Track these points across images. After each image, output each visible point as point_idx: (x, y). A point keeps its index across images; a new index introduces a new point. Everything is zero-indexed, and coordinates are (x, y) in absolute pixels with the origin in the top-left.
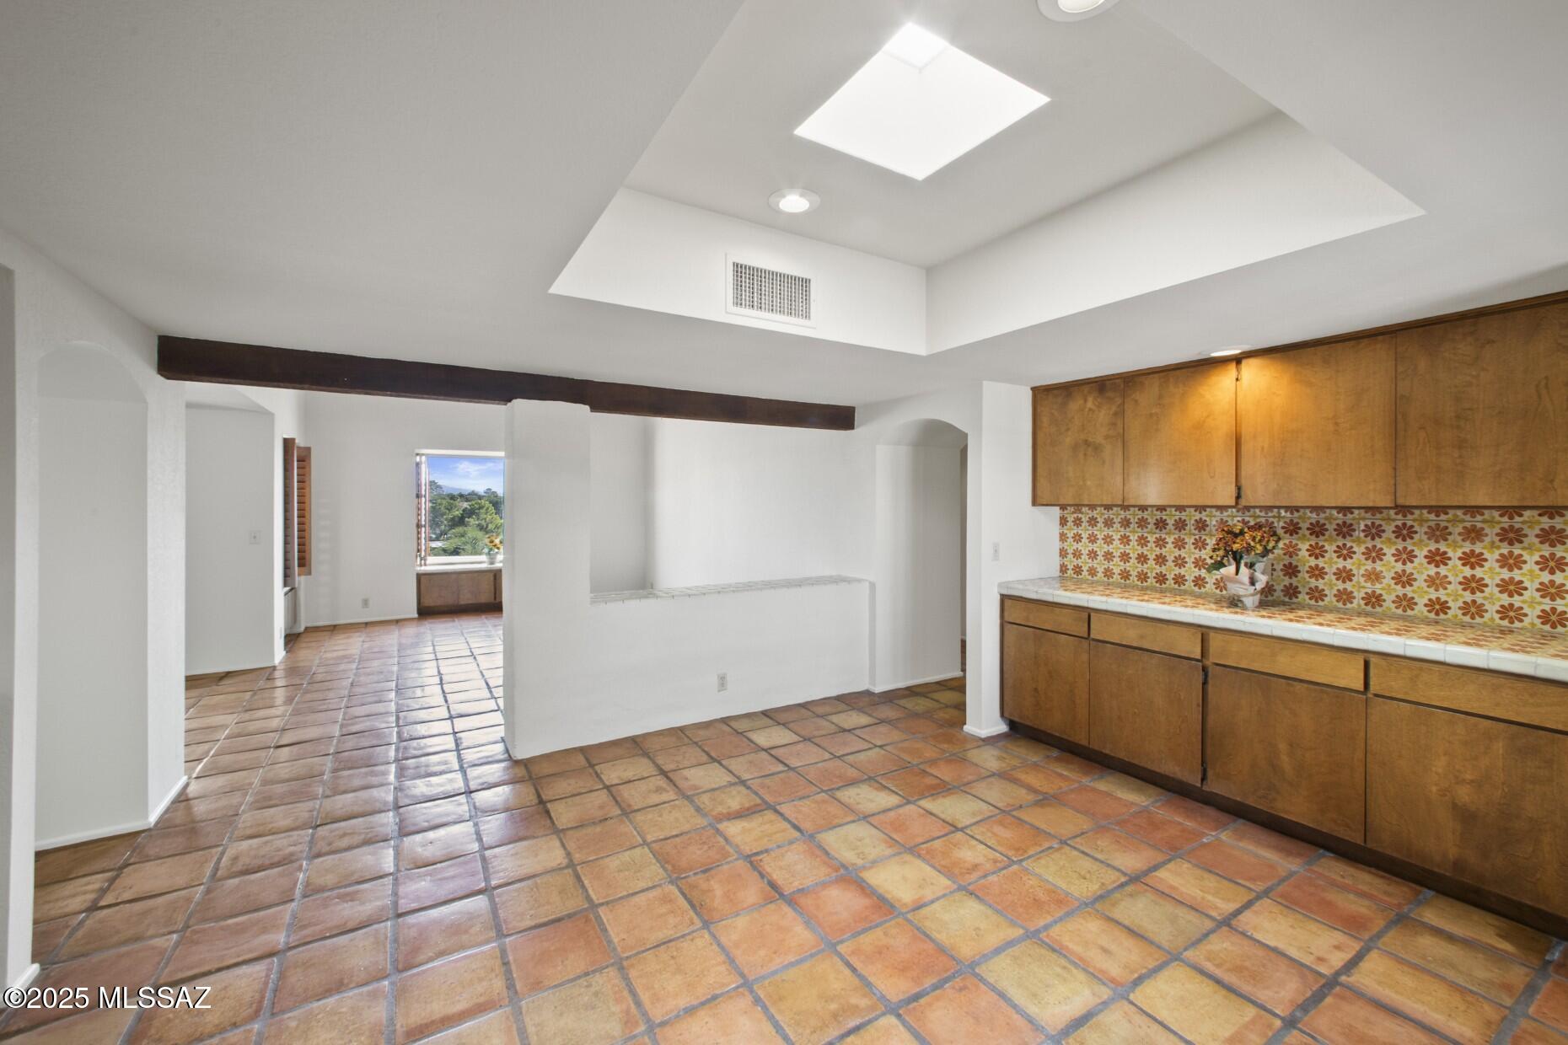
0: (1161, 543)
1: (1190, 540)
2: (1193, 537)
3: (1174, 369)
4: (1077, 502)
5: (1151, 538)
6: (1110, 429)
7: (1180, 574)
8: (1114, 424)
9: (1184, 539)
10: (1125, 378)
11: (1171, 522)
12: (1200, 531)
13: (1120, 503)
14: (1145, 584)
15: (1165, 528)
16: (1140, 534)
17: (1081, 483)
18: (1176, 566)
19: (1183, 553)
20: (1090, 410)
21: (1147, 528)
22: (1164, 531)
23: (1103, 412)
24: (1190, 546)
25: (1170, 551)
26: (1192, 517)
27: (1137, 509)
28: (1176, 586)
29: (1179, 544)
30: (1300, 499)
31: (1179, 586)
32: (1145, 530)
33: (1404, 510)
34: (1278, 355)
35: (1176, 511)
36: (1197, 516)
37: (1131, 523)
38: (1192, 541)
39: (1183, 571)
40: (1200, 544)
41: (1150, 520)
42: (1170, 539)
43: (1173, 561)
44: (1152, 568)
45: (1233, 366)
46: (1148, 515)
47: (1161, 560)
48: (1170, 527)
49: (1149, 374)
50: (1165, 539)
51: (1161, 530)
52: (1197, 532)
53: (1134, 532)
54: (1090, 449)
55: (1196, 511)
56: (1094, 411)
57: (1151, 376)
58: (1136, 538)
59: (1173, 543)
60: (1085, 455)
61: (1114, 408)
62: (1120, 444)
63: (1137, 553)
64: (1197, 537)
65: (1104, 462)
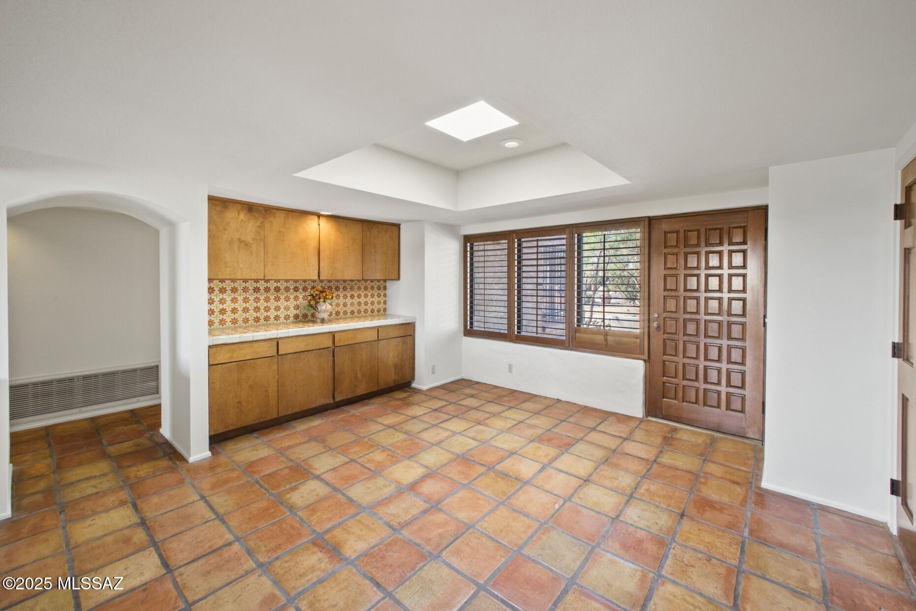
0: (257, 300)
1: (272, 297)
2: (274, 296)
3: (291, 211)
4: (233, 277)
5: (252, 298)
6: (256, 235)
7: (267, 315)
8: (259, 233)
9: (269, 297)
10: (264, 207)
11: (262, 288)
12: (277, 292)
13: (262, 278)
14: (247, 324)
15: (259, 292)
16: (244, 296)
17: (236, 265)
18: (265, 311)
19: (269, 304)
20: (242, 220)
21: (248, 292)
22: (258, 293)
23: (251, 224)
24: (272, 300)
25: (262, 304)
26: (272, 285)
27: (241, 281)
28: (265, 322)
29: (267, 300)
30: (339, 277)
31: (267, 322)
32: (248, 293)
33: (366, 281)
34: (332, 219)
35: (264, 282)
36: (276, 285)
37: (238, 290)
38: (274, 297)
39: (268, 314)
40: (277, 299)
41: (250, 288)
42: (262, 298)
43: (264, 309)
44: (252, 314)
45: (316, 218)
46: (249, 285)
47: (257, 309)
48: (262, 291)
49: (279, 210)
50: (259, 298)
51: (257, 293)
52: (275, 293)
53: (240, 295)
54: (242, 245)
55: (275, 282)
56: (245, 222)
57: (280, 211)
58: (242, 298)
59: (264, 299)
60: (239, 248)
61: (258, 223)
62: (262, 244)
63: (242, 307)
64: (276, 295)
65: (252, 254)
